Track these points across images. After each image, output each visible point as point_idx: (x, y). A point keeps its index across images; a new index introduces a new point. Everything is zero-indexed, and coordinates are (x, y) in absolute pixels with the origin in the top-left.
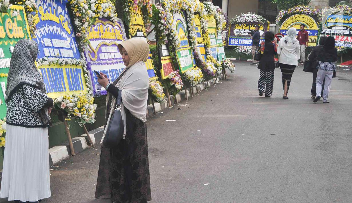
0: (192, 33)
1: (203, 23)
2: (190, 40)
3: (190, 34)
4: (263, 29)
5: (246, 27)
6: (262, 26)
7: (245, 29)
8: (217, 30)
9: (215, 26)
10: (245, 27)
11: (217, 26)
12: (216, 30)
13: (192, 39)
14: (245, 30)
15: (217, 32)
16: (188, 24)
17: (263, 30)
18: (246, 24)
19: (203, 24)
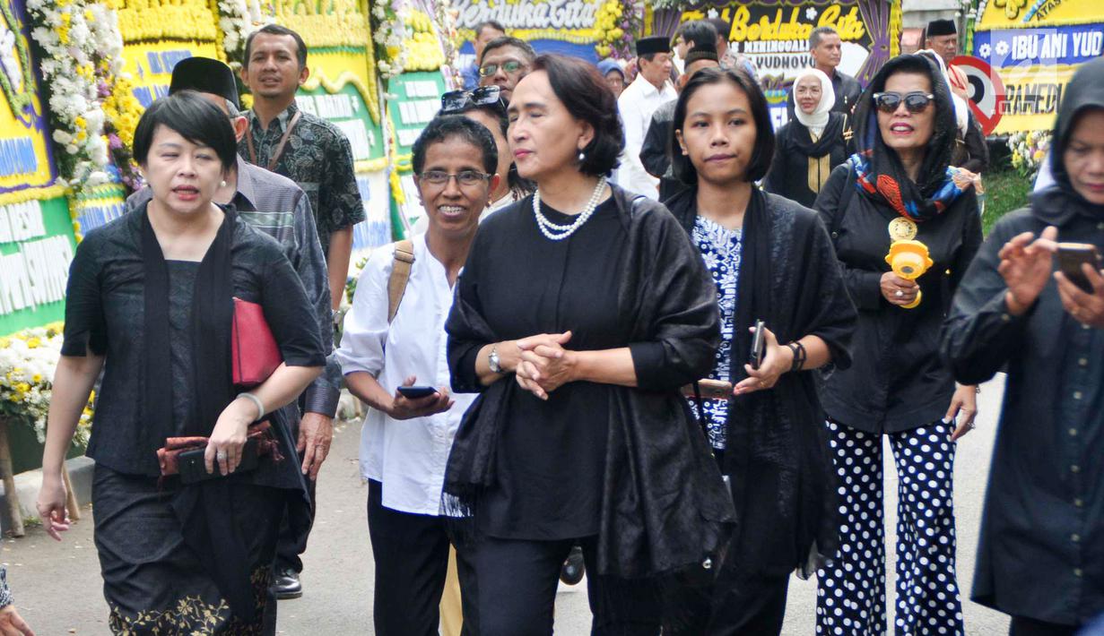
0: (64, 93)
1: (238, 22)
2: (60, 136)
3: (56, 102)
4: (859, 34)
5: (754, 26)
6: (854, 10)
7: (747, 39)
8: (377, 59)
9: (362, 38)
10: (743, 26)
11: (380, 38)
12: (373, 65)
13: (71, 131)
14: (748, 46)
15: (379, 73)
16: (40, 35)
17: (864, 41)
18: (749, 9)
19: (237, 29)
